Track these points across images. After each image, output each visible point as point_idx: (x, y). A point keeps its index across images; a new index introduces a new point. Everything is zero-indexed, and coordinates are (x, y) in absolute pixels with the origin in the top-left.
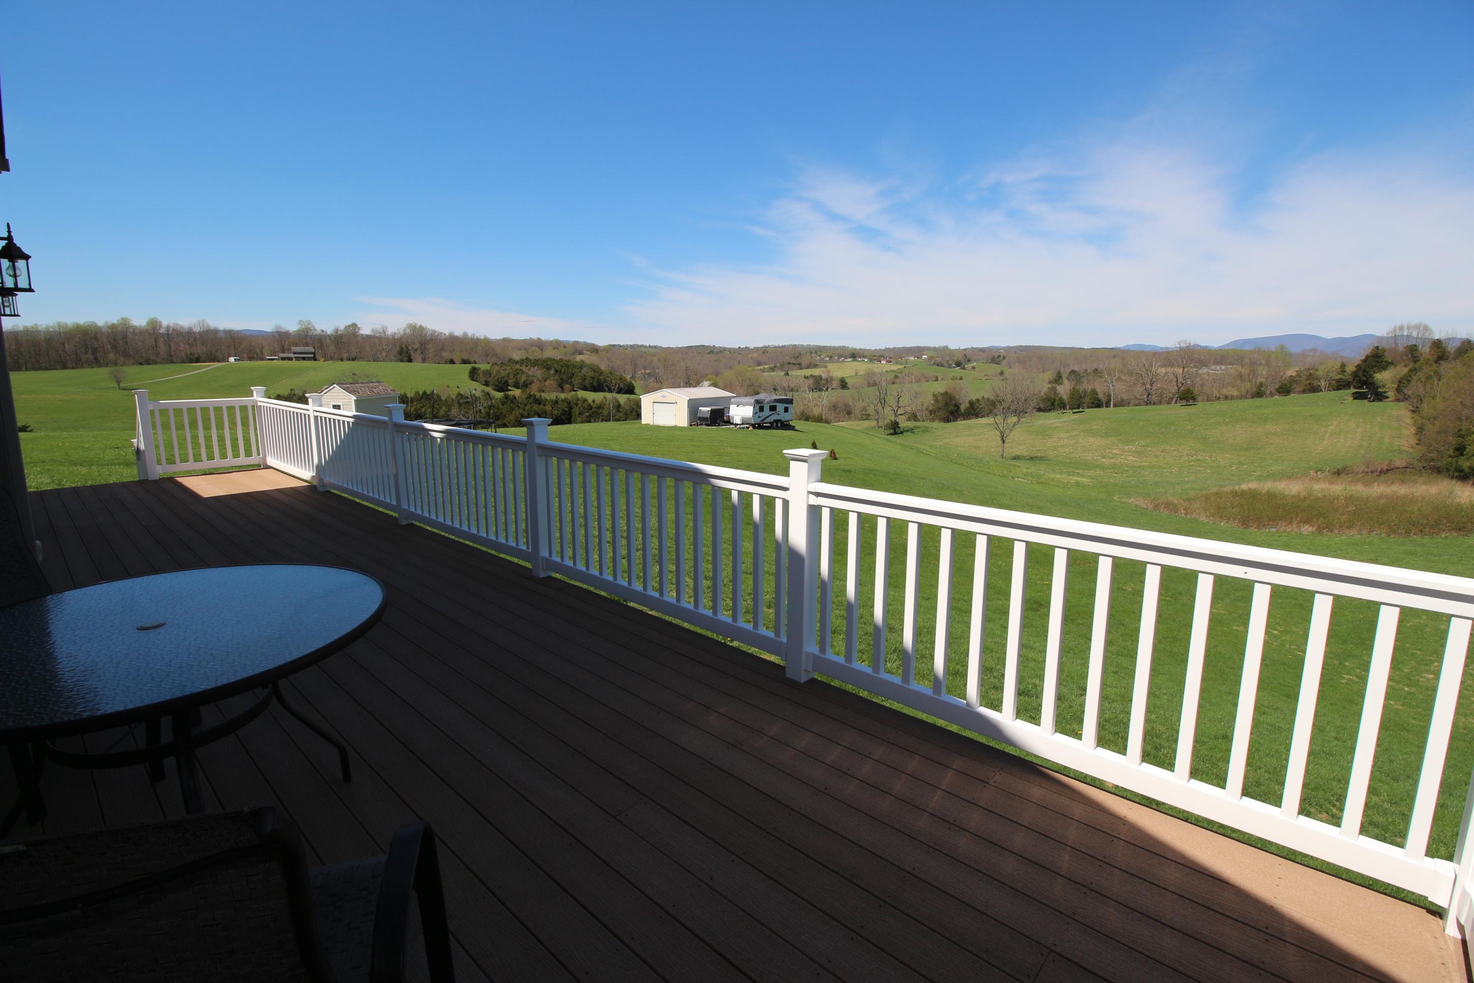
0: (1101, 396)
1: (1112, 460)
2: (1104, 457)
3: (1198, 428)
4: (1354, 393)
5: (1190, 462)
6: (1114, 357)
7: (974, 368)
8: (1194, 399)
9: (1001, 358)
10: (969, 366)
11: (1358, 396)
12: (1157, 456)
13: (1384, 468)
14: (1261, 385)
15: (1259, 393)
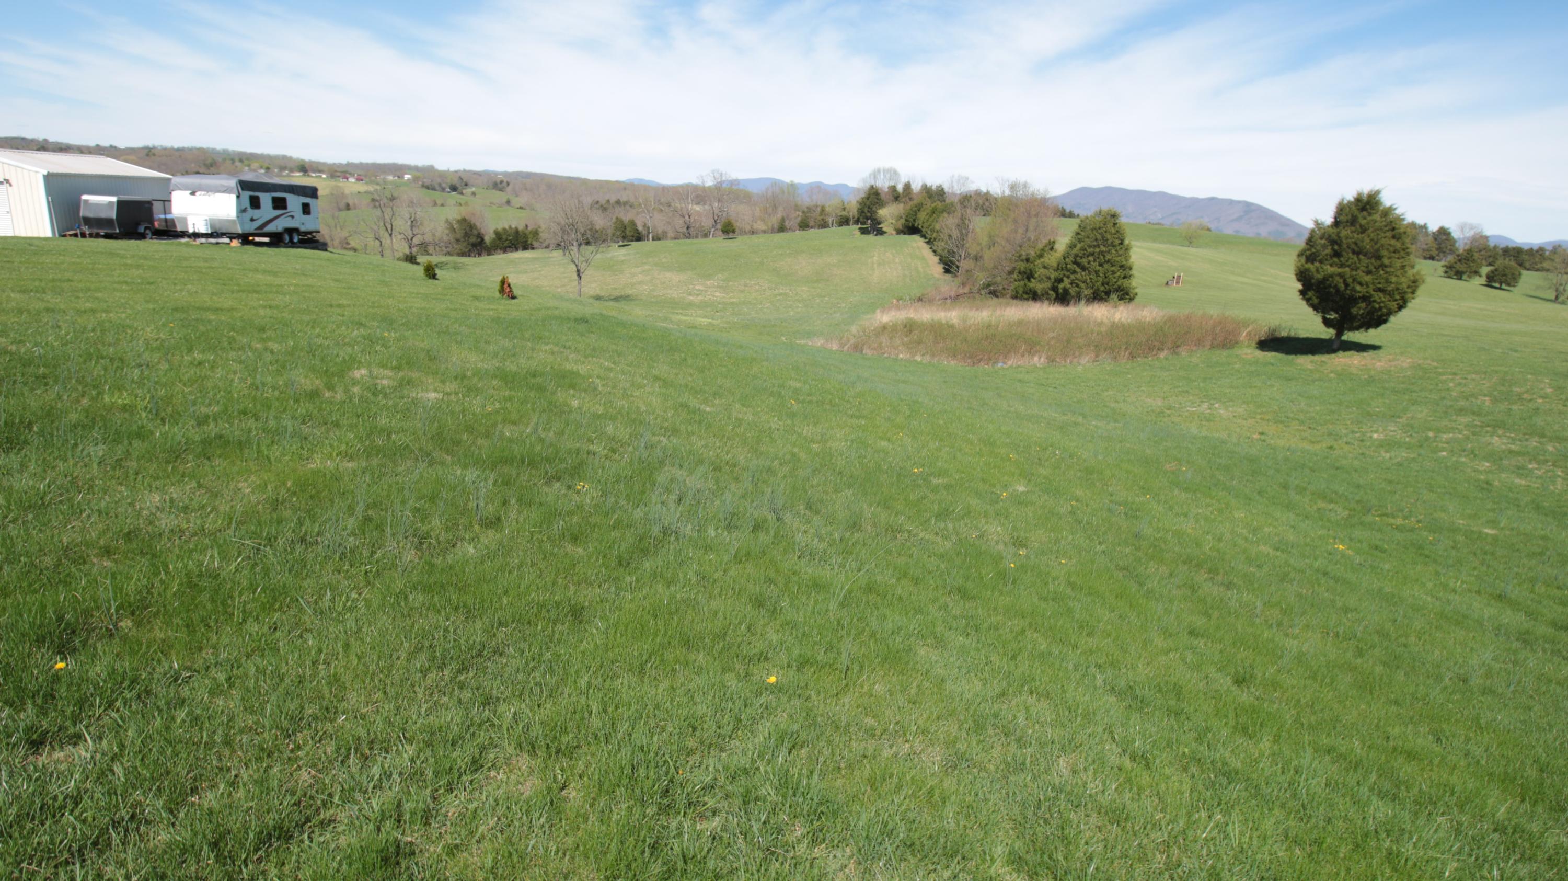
0: (640, 228)
1: (700, 298)
2: (690, 294)
4: (860, 229)
5: (776, 295)
6: (625, 189)
7: (474, 194)
8: (734, 231)
9: (504, 184)
10: (468, 191)
11: (864, 232)
12: (742, 291)
13: (953, 294)
14: (783, 220)
15: (782, 229)
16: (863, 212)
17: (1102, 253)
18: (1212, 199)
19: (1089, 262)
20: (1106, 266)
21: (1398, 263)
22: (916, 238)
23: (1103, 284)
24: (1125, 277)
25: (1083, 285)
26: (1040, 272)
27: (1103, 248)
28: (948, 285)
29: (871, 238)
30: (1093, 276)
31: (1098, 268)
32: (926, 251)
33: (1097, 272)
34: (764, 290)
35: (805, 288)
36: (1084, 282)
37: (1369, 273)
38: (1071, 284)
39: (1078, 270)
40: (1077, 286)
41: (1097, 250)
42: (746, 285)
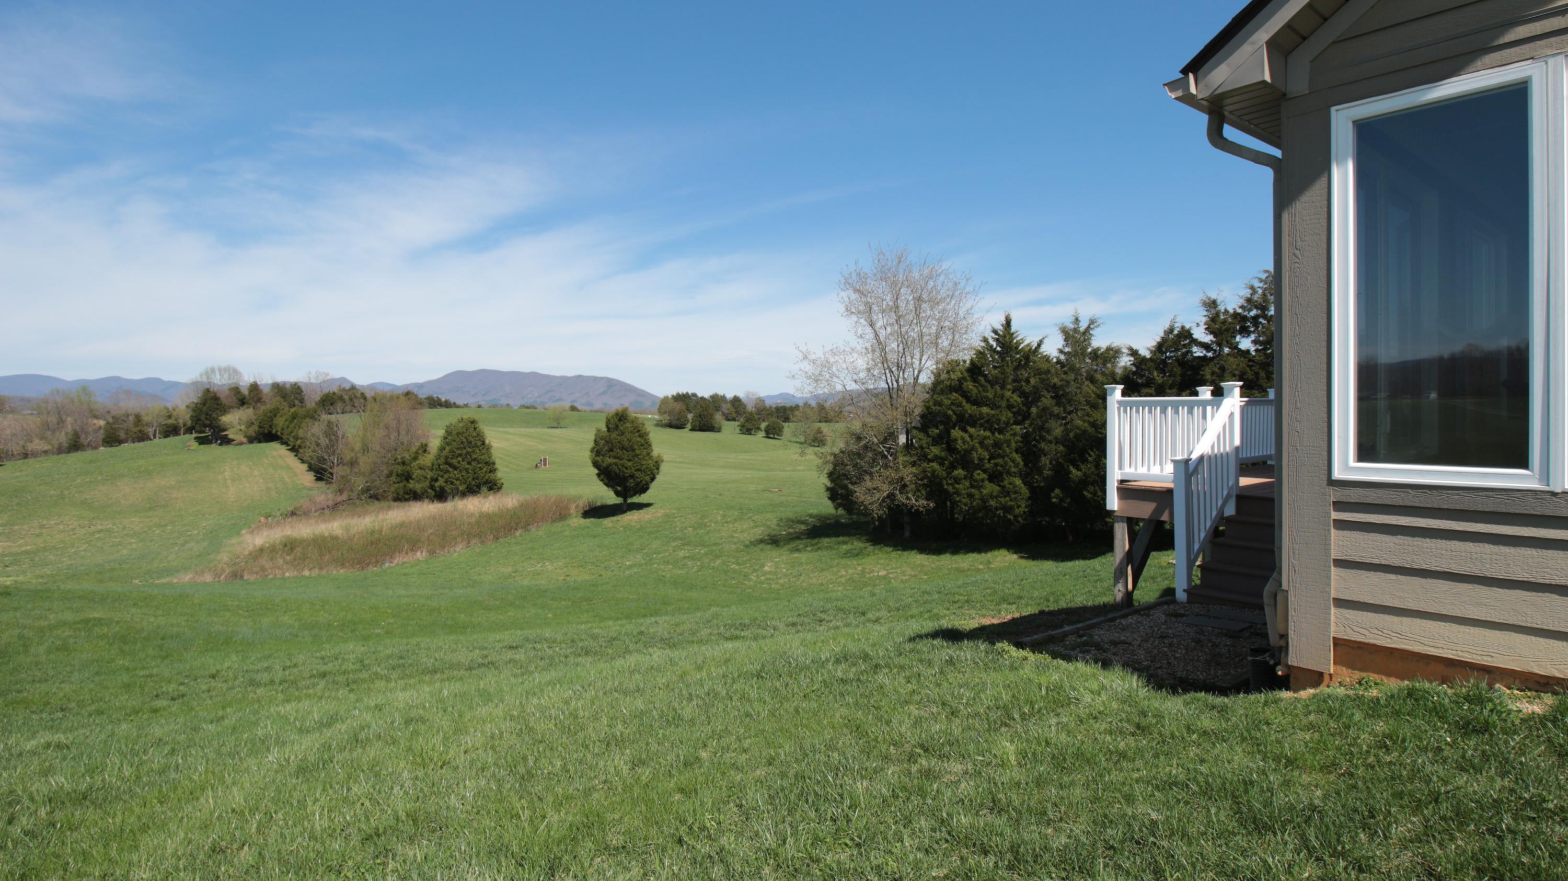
3: (66, 492)
4: (196, 438)
5: (93, 534)
11: (202, 441)
12: (38, 535)
13: (330, 503)
14: (76, 435)
15: (75, 446)
16: (199, 420)
17: (468, 453)
18: (579, 376)
19: (459, 462)
20: (474, 463)
21: (645, 452)
22: (275, 445)
23: (473, 479)
24: (490, 472)
25: (458, 483)
26: (417, 473)
27: (470, 450)
28: (323, 494)
29: (215, 450)
30: (464, 473)
31: (467, 466)
32: (290, 459)
33: (467, 470)
34: (73, 529)
35: (136, 519)
36: (457, 480)
37: (629, 460)
38: (446, 482)
39: (451, 470)
40: (452, 483)
41: (464, 452)
42: (42, 527)
